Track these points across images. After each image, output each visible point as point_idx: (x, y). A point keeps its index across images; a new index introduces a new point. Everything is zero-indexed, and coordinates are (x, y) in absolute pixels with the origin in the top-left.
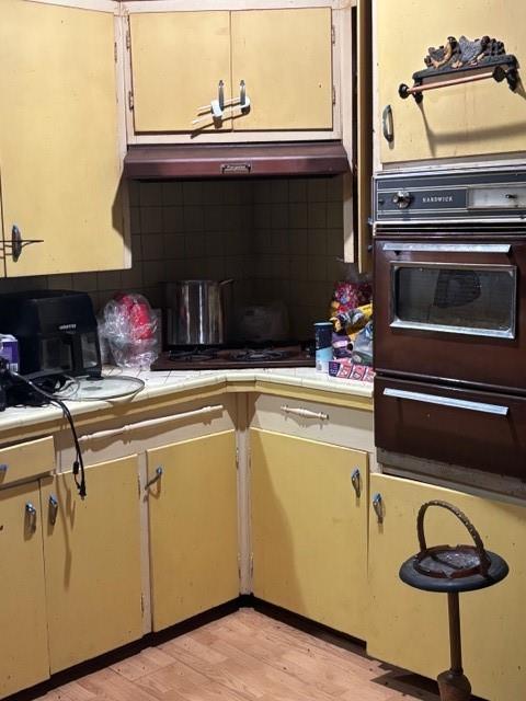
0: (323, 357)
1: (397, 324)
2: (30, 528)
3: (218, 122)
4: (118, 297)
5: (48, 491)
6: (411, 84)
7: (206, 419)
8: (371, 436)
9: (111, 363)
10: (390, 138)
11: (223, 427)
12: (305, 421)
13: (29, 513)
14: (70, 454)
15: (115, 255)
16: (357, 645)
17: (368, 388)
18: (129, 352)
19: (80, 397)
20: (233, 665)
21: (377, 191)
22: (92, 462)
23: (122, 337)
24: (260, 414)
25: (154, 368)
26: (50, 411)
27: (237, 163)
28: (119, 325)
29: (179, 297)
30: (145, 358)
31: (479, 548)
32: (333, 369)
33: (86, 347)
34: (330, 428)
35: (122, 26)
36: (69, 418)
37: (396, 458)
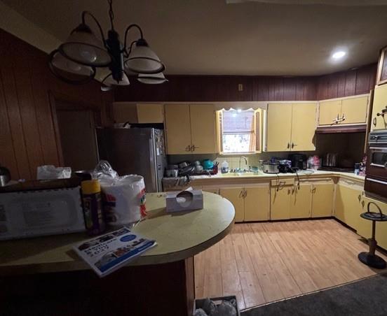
0: (356, 171)
1: (372, 164)
2: (289, 193)
3: (337, 122)
4: (312, 156)
5: (293, 187)
6: (381, 113)
7: (327, 180)
8: (363, 188)
9: (309, 168)
10: (375, 125)
11: (331, 182)
12: (350, 183)
13: (289, 191)
14: (297, 182)
15: (313, 148)
16: (355, 231)
17: (364, 178)
18: (313, 166)
19: (300, 173)
20: (326, 228)
21: (370, 136)
22: (301, 184)
23: (312, 163)
24: (340, 181)
25: (318, 170)
26: (295, 174)
27: (339, 130)
28: (312, 161)
29: (326, 157)
30: (317, 167)
31: (381, 213)
32: (358, 174)
33: (304, 164)
34: (355, 186)
35: (318, 105)
36: (298, 176)
37: (369, 193)
